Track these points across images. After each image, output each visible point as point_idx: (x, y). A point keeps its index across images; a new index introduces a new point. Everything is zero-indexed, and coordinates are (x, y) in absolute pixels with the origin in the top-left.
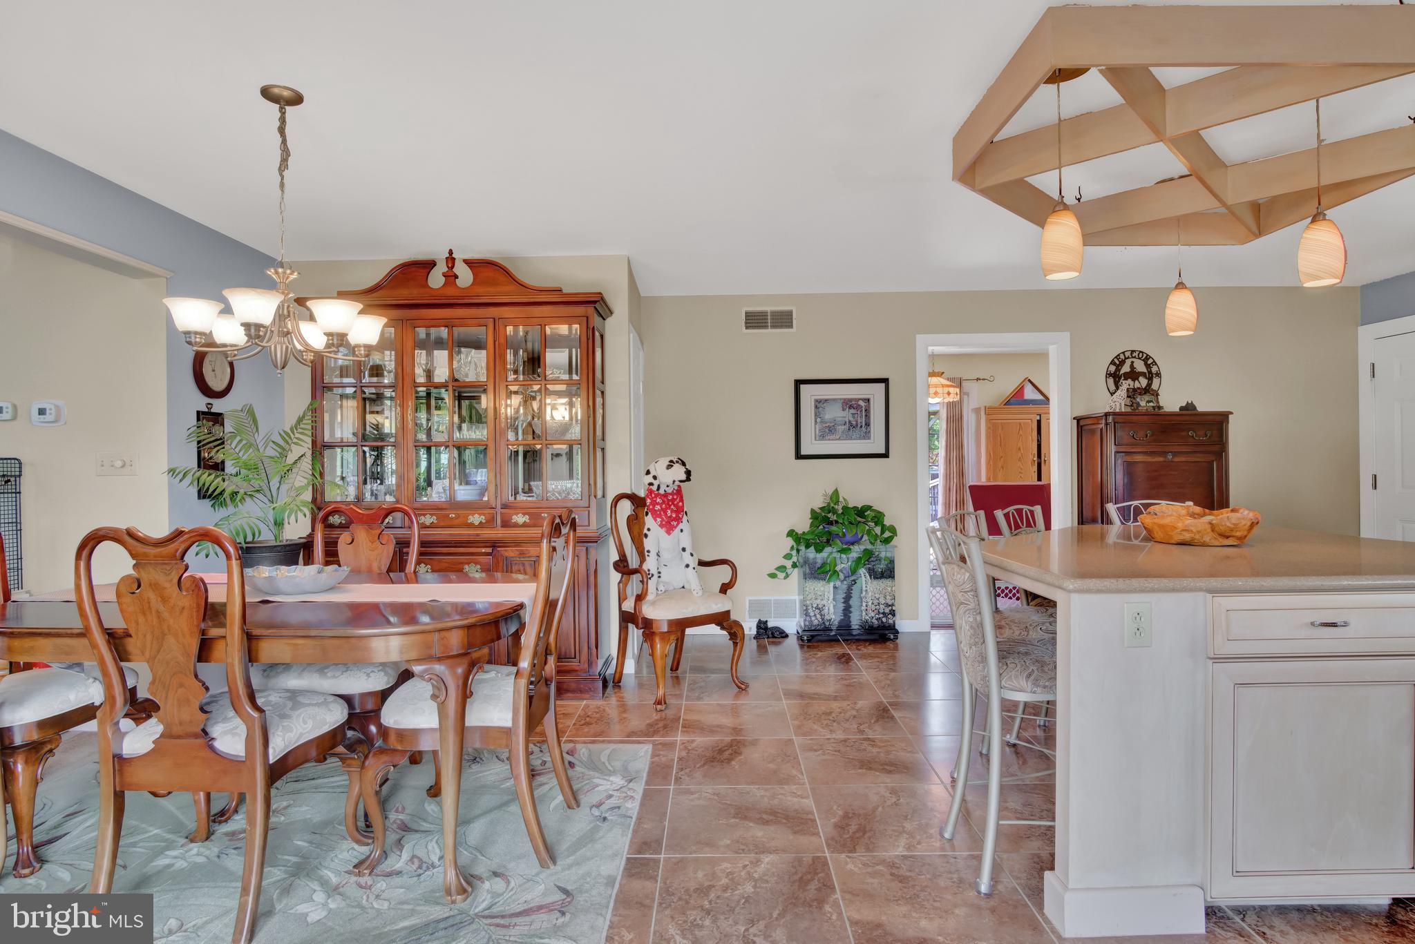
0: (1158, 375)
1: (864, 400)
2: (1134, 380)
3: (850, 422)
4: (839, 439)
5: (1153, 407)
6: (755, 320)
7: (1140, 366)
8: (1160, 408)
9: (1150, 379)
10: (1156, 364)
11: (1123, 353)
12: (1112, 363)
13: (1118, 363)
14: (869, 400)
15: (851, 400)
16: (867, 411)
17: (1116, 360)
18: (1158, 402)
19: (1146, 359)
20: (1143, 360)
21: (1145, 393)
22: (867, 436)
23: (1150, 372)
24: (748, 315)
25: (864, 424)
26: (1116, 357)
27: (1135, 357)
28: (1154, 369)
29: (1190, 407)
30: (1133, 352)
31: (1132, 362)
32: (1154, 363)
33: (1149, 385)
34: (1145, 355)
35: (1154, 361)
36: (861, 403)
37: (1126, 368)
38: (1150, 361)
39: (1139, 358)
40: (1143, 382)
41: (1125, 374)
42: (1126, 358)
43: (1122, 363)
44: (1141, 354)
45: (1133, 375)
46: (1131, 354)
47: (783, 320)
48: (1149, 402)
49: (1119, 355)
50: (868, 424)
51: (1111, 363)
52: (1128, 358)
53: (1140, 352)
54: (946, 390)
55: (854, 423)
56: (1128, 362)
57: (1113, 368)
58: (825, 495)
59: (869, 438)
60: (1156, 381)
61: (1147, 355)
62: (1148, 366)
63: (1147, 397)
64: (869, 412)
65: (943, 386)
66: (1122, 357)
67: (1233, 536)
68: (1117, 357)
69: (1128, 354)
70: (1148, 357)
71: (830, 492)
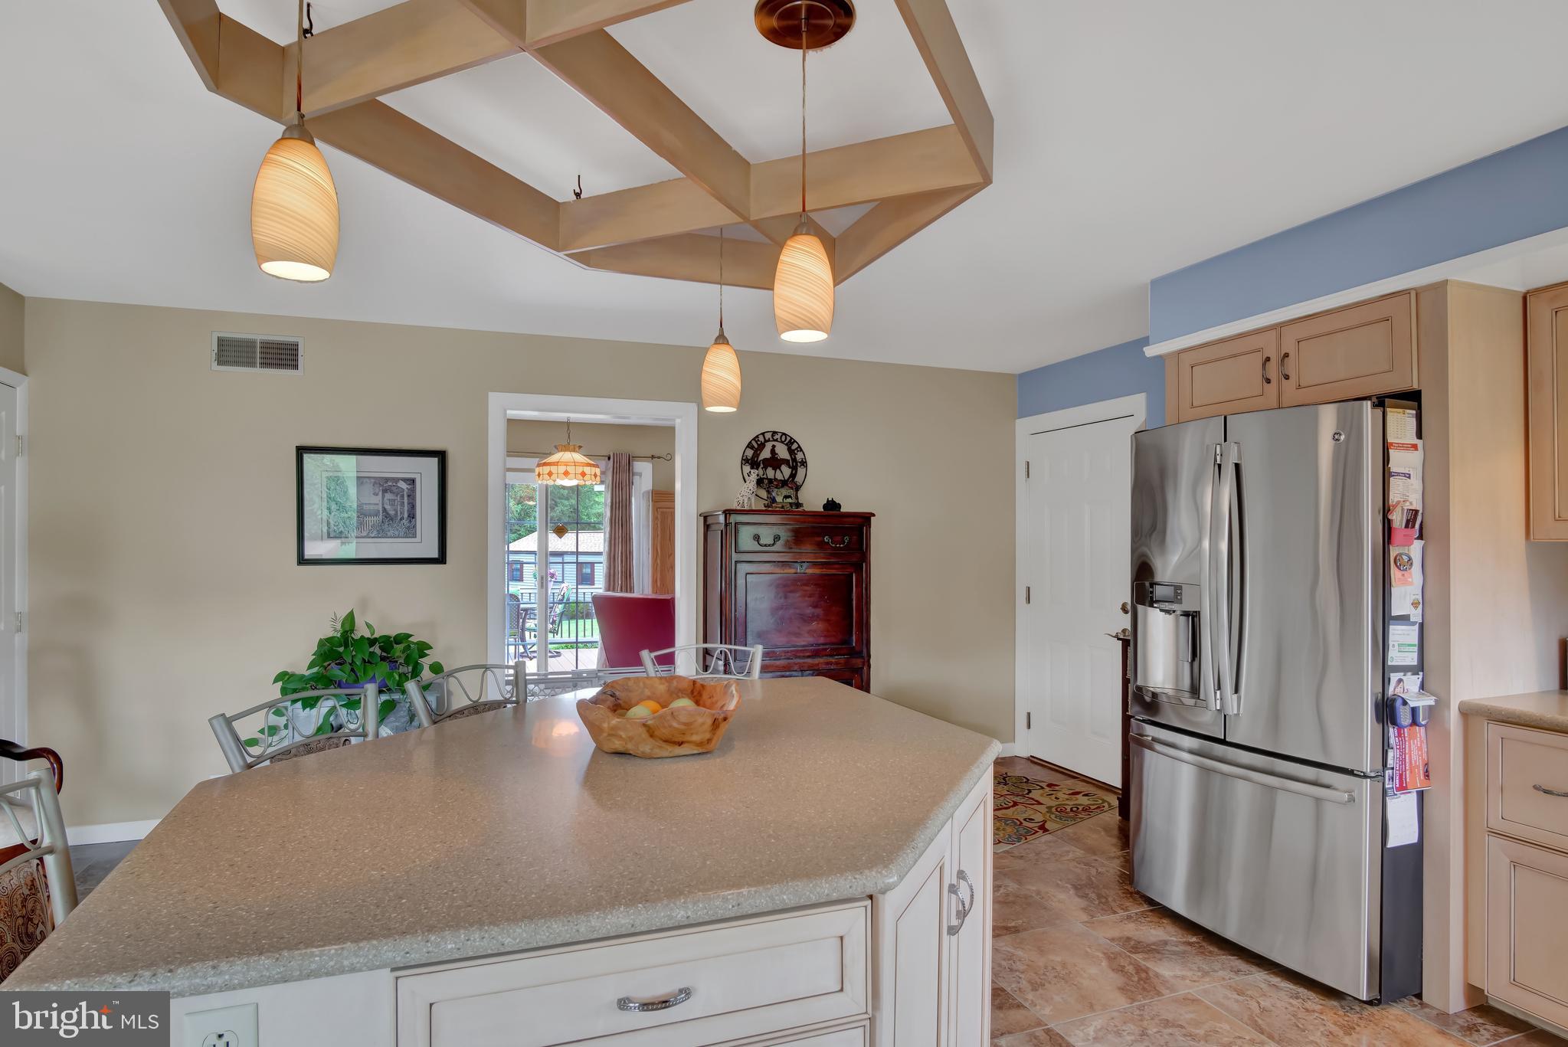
0: (804, 463)
1: (405, 480)
2: (775, 469)
3: (384, 510)
4: (367, 537)
5: (790, 503)
6: (232, 352)
7: (782, 452)
8: (798, 505)
9: (794, 469)
10: (801, 450)
11: (763, 434)
12: (750, 446)
13: (756, 446)
14: (413, 481)
15: (387, 480)
16: (412, 495)
17: (754, 443)
18: (797, 498)
19: (789, 442)
20: (786, 445)
21: (782, 487)
22: (411, 532)
23: (794, 460)
24: (221, 342)
25: (406, 515)
26: (754, 439)
27: (776, 440)
28: (799, 456)
29: (832, 505)
30: (774, 433)
31: (774, 446)
32: (800, 448)
33: (793, 476)
34: (788, 439)
35: (799, 447)
36: (403, 485)
37: (766, 454)
38: (794, 446)
39: (782, 442)
40: (786, 471)
41: (765, 460)
42: (766, 441)
43: (762, 446)
44: (784, 437)
45: (774, 462)
46: (773, 436)
47: (282, 356)
48: (786, 497)
49: (757, 436)
50: (412, 516)
51: (748, 447)
52: (769, 440)
53: (784, 434)
54: (580, 469)
55: (392, 513)
56: (769, 446)
57: (750, 453)
58: (335, 620)
59: (414, 536)
60: (801, 471)
61: (791, 438)
62: (791, 452)
63: (785, 491)
64: (414, 499)
65: (575, 464)
66: (761, 438)
67: (688, 742)
68: (756, 439)
69: (768, 436)
70: (792, 441)
71: (342, 614)
